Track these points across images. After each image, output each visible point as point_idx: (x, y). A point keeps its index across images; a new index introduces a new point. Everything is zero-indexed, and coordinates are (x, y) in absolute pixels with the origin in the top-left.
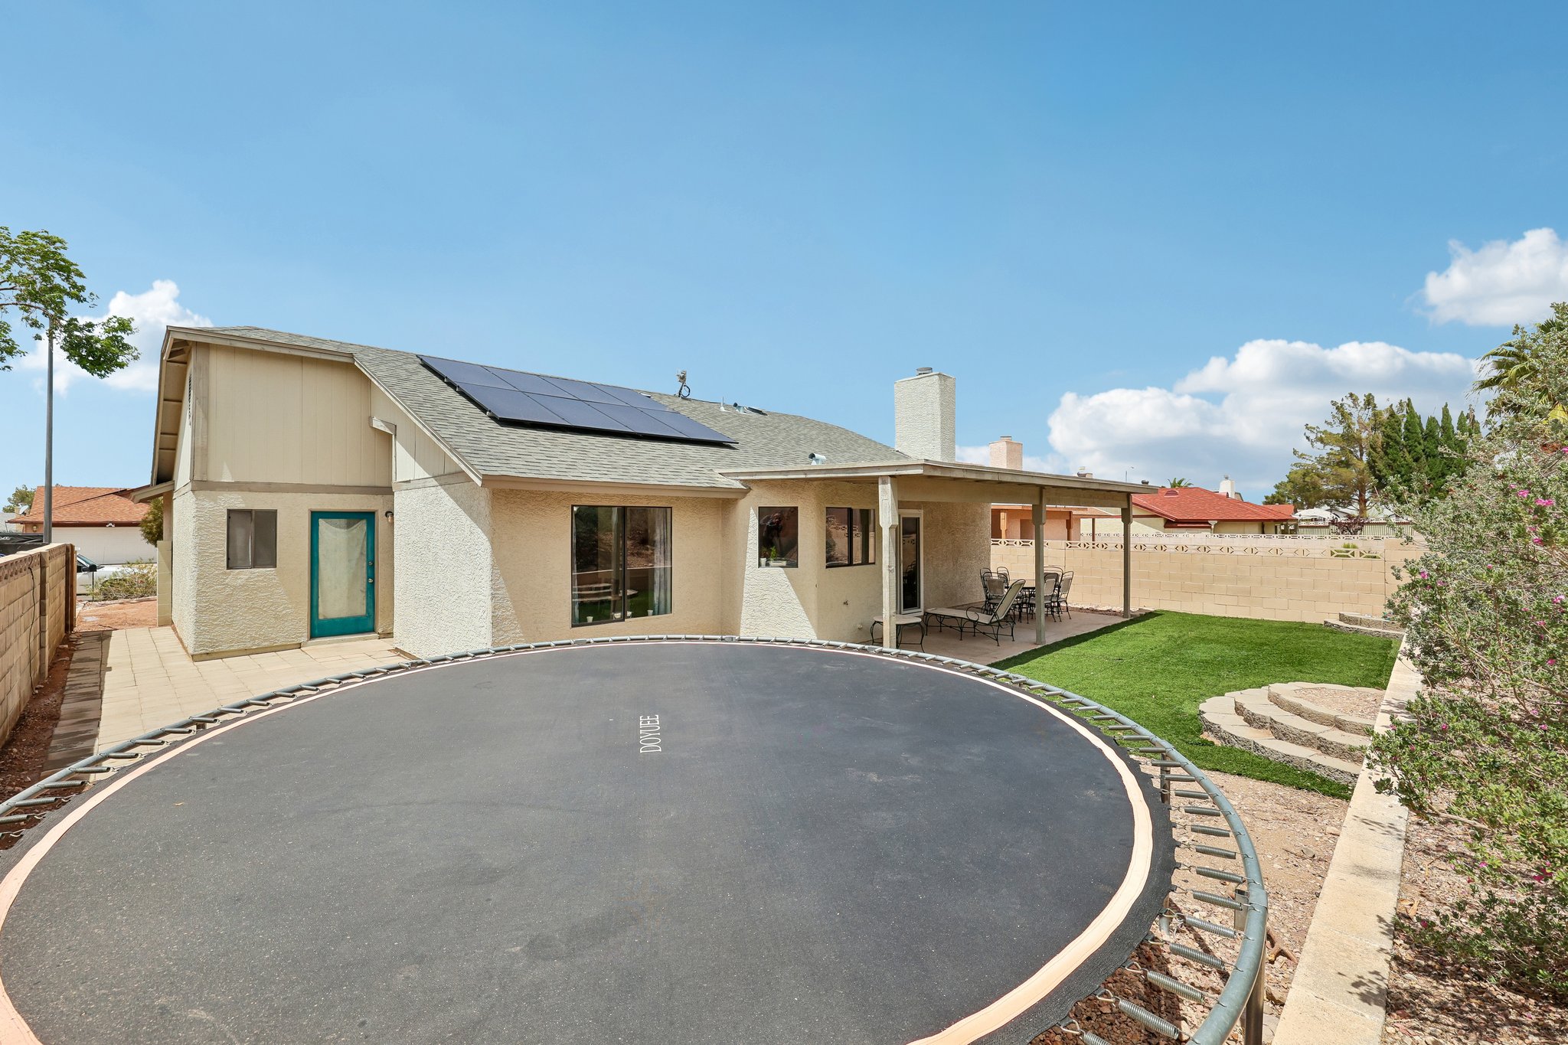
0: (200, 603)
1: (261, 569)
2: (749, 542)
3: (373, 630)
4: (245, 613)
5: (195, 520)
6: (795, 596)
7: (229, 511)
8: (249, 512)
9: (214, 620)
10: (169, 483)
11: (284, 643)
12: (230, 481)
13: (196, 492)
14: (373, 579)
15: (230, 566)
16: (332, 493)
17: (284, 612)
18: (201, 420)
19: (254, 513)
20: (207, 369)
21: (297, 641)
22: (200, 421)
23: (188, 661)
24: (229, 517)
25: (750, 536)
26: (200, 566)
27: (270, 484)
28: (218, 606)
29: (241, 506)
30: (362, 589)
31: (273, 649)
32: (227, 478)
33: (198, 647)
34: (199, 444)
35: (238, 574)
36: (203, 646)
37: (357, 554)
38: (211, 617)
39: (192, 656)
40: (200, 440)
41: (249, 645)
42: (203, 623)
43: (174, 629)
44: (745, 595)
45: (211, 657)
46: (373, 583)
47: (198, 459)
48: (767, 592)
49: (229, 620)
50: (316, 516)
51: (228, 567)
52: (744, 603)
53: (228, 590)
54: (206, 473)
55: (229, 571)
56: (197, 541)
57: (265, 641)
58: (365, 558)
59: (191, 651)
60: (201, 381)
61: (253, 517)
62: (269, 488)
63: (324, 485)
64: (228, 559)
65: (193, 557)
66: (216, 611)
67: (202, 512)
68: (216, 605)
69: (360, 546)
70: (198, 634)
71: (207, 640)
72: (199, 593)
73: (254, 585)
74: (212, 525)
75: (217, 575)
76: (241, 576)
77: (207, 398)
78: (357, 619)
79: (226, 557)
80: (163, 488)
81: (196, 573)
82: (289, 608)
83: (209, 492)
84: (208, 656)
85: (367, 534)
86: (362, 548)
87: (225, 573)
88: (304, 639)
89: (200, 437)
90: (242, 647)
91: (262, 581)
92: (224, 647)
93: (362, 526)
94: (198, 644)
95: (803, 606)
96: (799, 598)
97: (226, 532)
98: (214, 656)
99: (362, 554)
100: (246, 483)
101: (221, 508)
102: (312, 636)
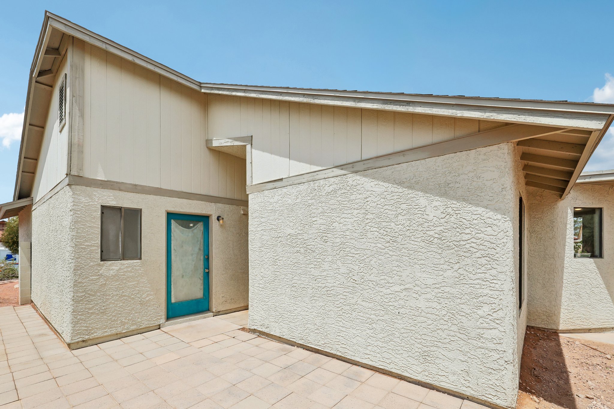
0: (77, 293)
1: (130, 261)
2: (567, 237)
3: (208, 310)
4: (116, 301)
5: (72, 213)
6: (601, 282)
7: (103, 207)
8: (120, 209)
9: (90, 309)
10: (28, 199)
11: (148, 326)
12: (104, 179)
13: (73, 187)
14: (208, 269)
15: (103, 258)
16: (182, 198)
17: (147, 299)
18: (77, 117)
19: (123, 210)
20: (83, 71)
21: (157, 323)
22: (77, 119)
23: (64, 350)
24: (102, 213)
25: (568, 231)
26: (77, 258)
27: (136, 185)
28: (93, 296)
29: (112, 203)
30: (200, 277)
31: (139, 331)
32: (101, 177)
33: (75, 336)
34: (75, 140)
35: (111, 265)
36: (80, 334)
37: (197, 250)
38: (87, 306)
39: (69, 345)
40: (76, 137)
41: (119, 330)
42: (79, 312)
43: (35, 307)
44: (564, 281)
45: (87, 344)
46: (208, 273)
47: (75, 155)
48: (581, 279)
49: (103, 308)
50: (171, 216)
51: (102, 260)
52: (563, 288)
53: (102, 280)
54: (81, 169)
55: (102, 262)
56: (74, 233)
57: (133, 325)
58: (202, 252)
59: (68, 340)
60: (78, 79)
61: (123, 214)
62: (136, 189)
63: (177, 191)
64: (102, 251)
65: (69, 249)
66: (92, 301)
67: (78, 206)
68: (91, 295)
69: (199, 243)
70: (75, 323)
71: (83, 328)
72: (76, 284)
73: (124, 275)
74: (88, 219)
75: (92, 266)
76: (113, 268)
77: (82, 97)
78: (197, 301)
79: (100, 250)
80: (23, 202)
81: (73, 265)
82: (151, 295)
83: (84, 187)
84: (85, 343)
85: (204, 233)
86: (200, 244)
87: (99, 265)
88: (162, 321)
89: (76, 133)
90: (114, 331)
91: (131, 272)
92: (99, 334)
93: (200, 226)
94: (75, 333)
95: (608, 290)
96: (605, 284)
97: (100, 226)
98: (90, 342)
99: (200, 249)
100: (117, 183)
101: (96, 203)
102: (168, 318)
